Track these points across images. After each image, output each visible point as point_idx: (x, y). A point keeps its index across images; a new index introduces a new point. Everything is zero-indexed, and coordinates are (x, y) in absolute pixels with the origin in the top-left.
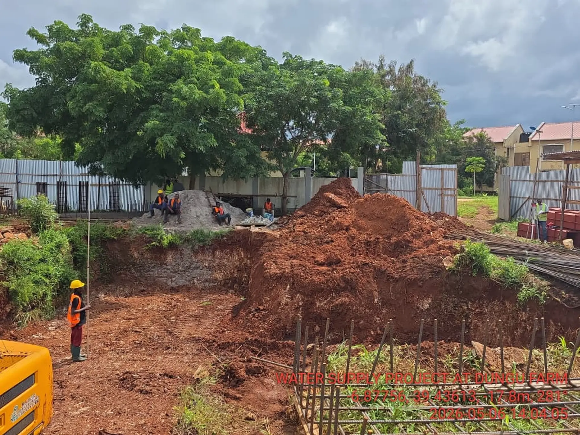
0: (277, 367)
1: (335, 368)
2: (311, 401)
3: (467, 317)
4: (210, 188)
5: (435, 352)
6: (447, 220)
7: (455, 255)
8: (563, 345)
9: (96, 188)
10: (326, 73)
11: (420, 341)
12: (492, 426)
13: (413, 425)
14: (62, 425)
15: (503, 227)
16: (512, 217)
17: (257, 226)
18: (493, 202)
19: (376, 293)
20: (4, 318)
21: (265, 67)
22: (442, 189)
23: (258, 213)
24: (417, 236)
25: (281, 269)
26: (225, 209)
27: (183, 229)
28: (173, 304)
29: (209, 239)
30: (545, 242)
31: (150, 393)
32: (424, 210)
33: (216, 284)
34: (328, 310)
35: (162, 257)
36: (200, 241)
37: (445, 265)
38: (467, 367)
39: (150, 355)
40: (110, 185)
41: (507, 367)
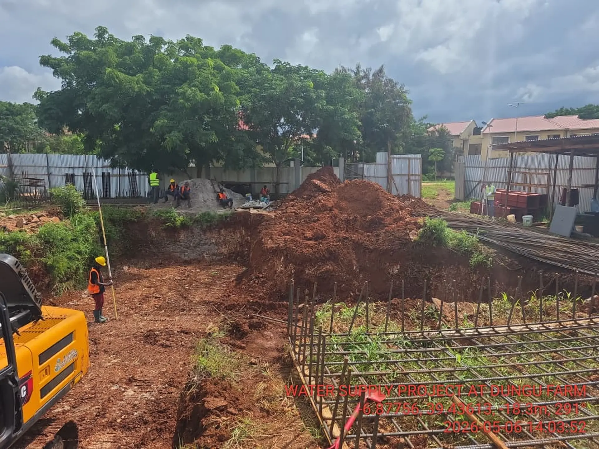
0: (275, 322)
1: (322, 322)
2: (302, 348)
3: (429, 280)
4: (215, 177)
5: (402, 307)
6: (413, 200)
7: (419, 229)
8: (505, 299)
9: (117, 178)
10: (310, 77)
11: (390, 298)
12: (448, 364)
13: (384, 365)
14: (97, 374)
15: (459, 206)
16: (467, 197)
17: (255, 208)
18: (450, 186)
19: (354, 262)
20: (44, 288)
21: (259, 72)
22: (409, 175)
23: (256, 197)
24: (388, 215)
25: (276, 243)
26: (228, 194)
27: (193, 212)
28: (186, 274)
29: (215, 220)
30: (493, 217)
31: (169, 347)
32: (394, 192)
33: (222, 257)
34: (316, 276)
35: (176, 235)
36: (208, 221)
37: (411, 237)
38: (428, 318)
39: (169, 316)
40: (129, 175)
41: (460, 317)
